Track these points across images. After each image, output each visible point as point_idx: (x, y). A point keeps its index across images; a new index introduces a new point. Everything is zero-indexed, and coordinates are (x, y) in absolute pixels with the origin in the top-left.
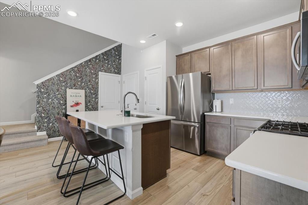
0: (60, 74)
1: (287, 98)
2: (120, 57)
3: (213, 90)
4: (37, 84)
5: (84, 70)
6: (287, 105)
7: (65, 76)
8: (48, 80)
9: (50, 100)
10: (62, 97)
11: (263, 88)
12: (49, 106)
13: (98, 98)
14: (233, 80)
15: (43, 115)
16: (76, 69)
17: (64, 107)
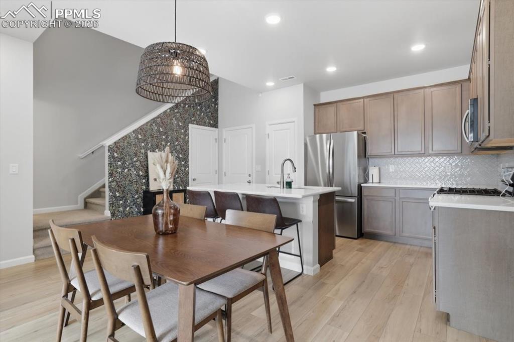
0: (138, 129)
1: (457, 164)
2: (217, 99)
3: (369, 154)
4: (109, 145)
5: (169, 121)
6: (457, 172)
7: (144, 132)
8: (122, 138)
9: (126, 170)
10: (142, 166)
11: (431, 152)
12: (124, 179)
13: (188, 167)
14: (396, 141)
15: (117, 193)
16: (159, 120)
17: (144, 181)
